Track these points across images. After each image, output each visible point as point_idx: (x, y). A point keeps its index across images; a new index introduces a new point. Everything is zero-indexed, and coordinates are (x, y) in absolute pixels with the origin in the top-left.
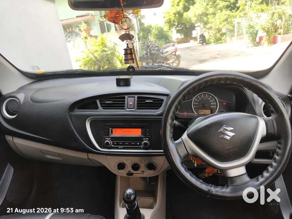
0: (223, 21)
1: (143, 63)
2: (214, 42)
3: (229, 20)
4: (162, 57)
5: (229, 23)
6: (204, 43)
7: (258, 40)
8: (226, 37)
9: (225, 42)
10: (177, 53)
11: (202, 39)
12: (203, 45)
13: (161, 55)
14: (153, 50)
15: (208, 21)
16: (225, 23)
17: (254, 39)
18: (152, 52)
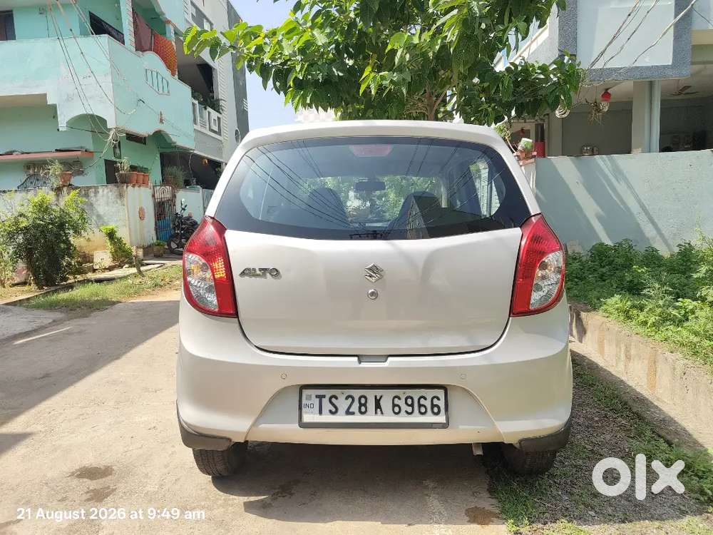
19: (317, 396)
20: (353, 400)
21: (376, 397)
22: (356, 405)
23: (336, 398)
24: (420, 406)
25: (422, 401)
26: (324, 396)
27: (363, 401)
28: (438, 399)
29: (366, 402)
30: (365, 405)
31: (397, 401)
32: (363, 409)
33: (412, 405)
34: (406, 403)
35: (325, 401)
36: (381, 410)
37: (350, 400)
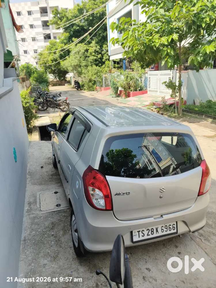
0: (94, 75)
1: (40, 106)
2: (87, 89)
3: (98, 74)
4: (56, 104)
5: (98, 76)
6: (79, 88)
7: (119, 92)
8: (97, 86)
9: (96, 90)
10: (68, 102)
11: (77, 85)
12: (78, 90)
13: (55, 102)
14: (49, 98)
15: (82, 72)
16: (96, 76)
17: (116, 93)
18: (48, 99)
19: (138, 232)
20: (149, 230)
21: (156, 228)
22: (150, 232)
23: (144, 231)
24: (169, 228)
25: (170, 226)
26: (140, 231)
27: (152, 230)
28: (175, 225)
29: (153, 230)
30: (153, 231)
31: (162, 228)
32: (152, 233)
33: (167, 228)
34: (165, 228)
35: (140, 233)
36: (158, 232)
37: (148, 230)
